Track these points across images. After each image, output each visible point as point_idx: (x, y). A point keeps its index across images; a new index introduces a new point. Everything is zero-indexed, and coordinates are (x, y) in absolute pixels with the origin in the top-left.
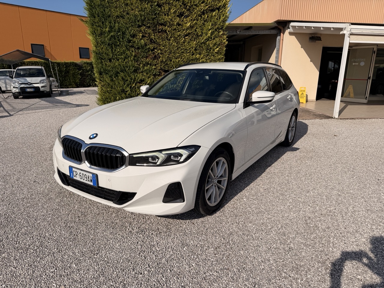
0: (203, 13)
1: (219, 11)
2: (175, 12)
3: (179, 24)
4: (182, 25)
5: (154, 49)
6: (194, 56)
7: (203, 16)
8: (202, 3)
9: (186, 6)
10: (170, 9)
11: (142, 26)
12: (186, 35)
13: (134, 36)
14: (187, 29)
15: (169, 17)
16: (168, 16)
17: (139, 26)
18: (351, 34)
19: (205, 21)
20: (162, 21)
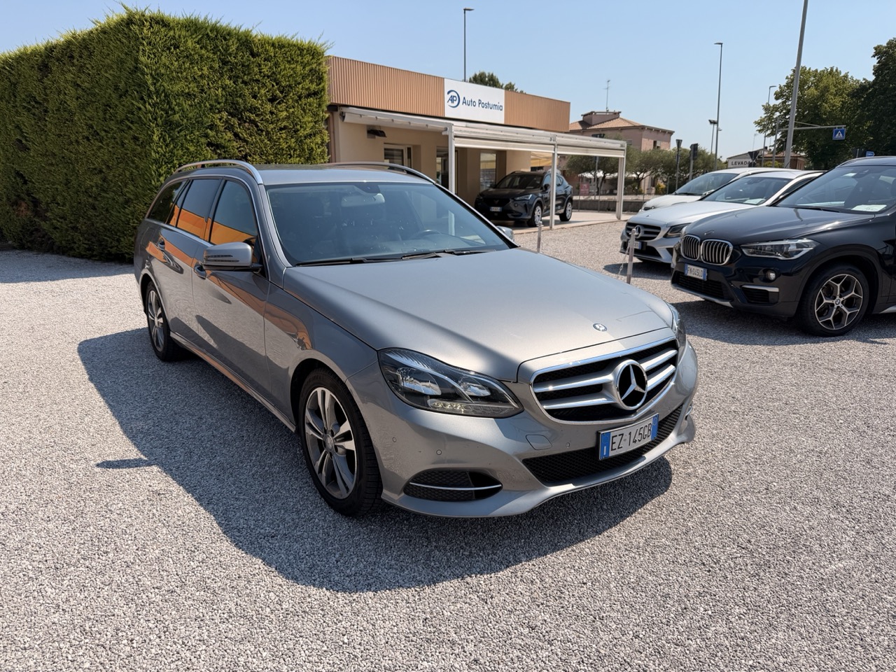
0: (300, 97)
1: (317, 96)
3: (272, 113)
4: (277, 116)
7: (300, 103)
9: (279, 87)
10: (259, 89)
12: (281, 129)
15: (260, 101)
17: (219, 112)
18: (455, 137)
19: (302, 110)
20: (249, 105)
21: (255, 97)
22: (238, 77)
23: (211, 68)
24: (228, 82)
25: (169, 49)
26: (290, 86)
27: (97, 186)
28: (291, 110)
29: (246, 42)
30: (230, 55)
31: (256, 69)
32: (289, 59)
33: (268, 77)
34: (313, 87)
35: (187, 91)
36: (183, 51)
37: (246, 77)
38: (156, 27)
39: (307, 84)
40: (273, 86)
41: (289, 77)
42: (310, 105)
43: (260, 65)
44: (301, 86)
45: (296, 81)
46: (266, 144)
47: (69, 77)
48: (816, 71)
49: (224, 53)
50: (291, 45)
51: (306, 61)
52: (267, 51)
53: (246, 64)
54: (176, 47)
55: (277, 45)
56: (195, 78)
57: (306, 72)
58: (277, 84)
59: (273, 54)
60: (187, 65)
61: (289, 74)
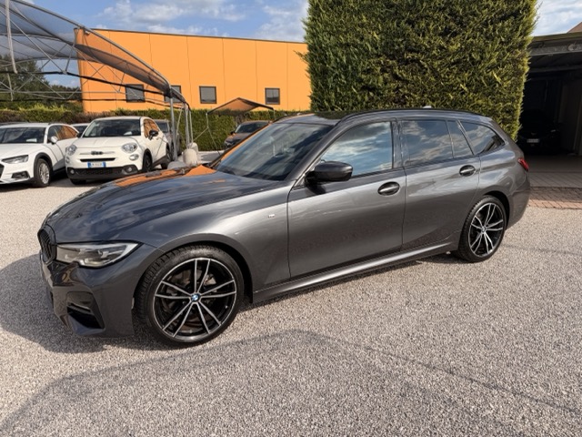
0: (486, 25)
1: (516, 17)
2: (436, 29)
3: (441, 48)
4: (447, 50)
5: (398, 88)
6: (464, 96)
7: (485, 30)
8: (485, 8)
9: (456, 17)
10: (428, 25)
11: (380, 56)
12: (453, 64)
13: (368, 71)
14: (455, 54)
15: (427, 38)
16: (424, 36)
17: (378, 56)
19: (487, 38)
20: (414, 44)
22: (403, 17)
28: (469, 41)
33: (444, 9)
35: (344, 42)
37: (411, 17)
40: (446, 18)
46: (430, 82)
58: (452, 15)
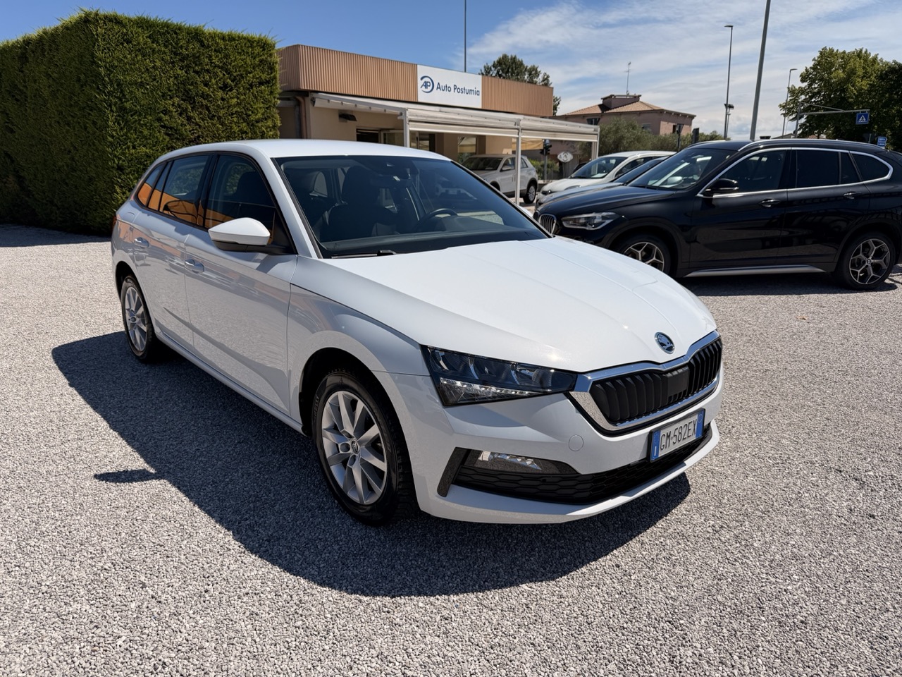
0: (251, 86)
1: (269, 84)
2: (217, 83)
3: (223, 99)
4: (228, 102)
5: (193, 130)
7: (251, 90)
8: (250, 73)
9: (230, 76)
11: (174, 98)
12: (233, 114)
13: (166, 112)
14: (234, 106)
17: (171, 98)
18: (410, 121)
20: (201, 92)
21: (206, 85)
22: (190, 67)
23: (163, 59)
24: (179, 72)
25: (122, 44)
26: (241, 75)
27: (68, 166)
28: (242, 97)
29: (196, 35)
30: (181, 47)
31: (206, 60)
32: (240, 51)
33: (219, 67)
34: (264, 76)
35: (140, 80)
36: (135, 45)
37: (197, 68)
38: (110, 25)
39: (258, 73)
40: (224, 75)
41: (240, 67)
42: (262, 93)
43: (211, 56)
44: (251, 75)
45: (247, 71)
46: (218, 128)
47: (42, 68)
48: (844, 52)
49: (175, 46)
50: (240, 38)
51: (256, 52)
52: (217, 44)
53: (198, 55)
54: (129, 42)
55: (227, 38)
56: (147, 69)
57: (256, 62)
58: (229, 74)
59: (223, 47)
60: (139, 57)
61: (240, 65)
